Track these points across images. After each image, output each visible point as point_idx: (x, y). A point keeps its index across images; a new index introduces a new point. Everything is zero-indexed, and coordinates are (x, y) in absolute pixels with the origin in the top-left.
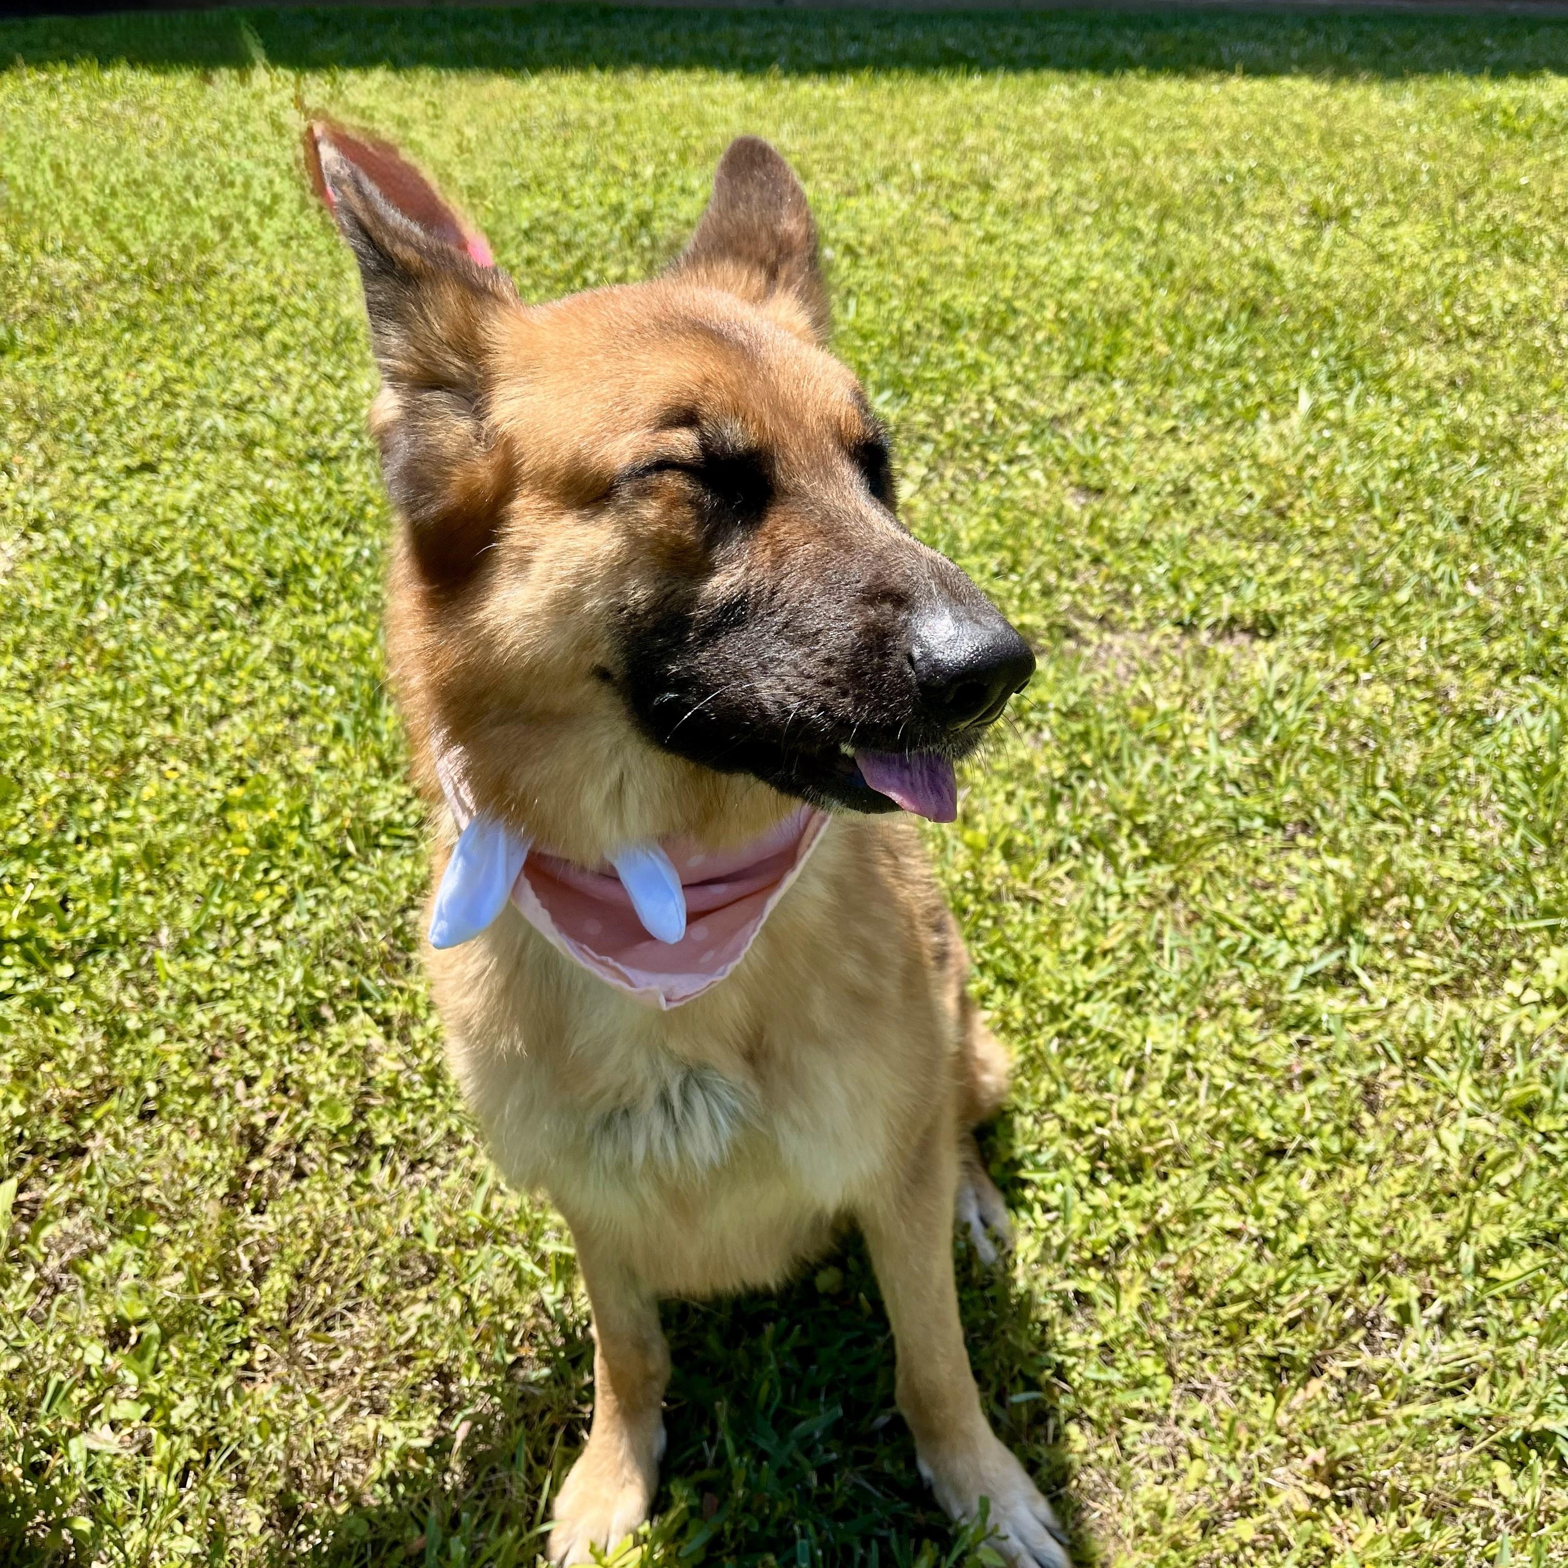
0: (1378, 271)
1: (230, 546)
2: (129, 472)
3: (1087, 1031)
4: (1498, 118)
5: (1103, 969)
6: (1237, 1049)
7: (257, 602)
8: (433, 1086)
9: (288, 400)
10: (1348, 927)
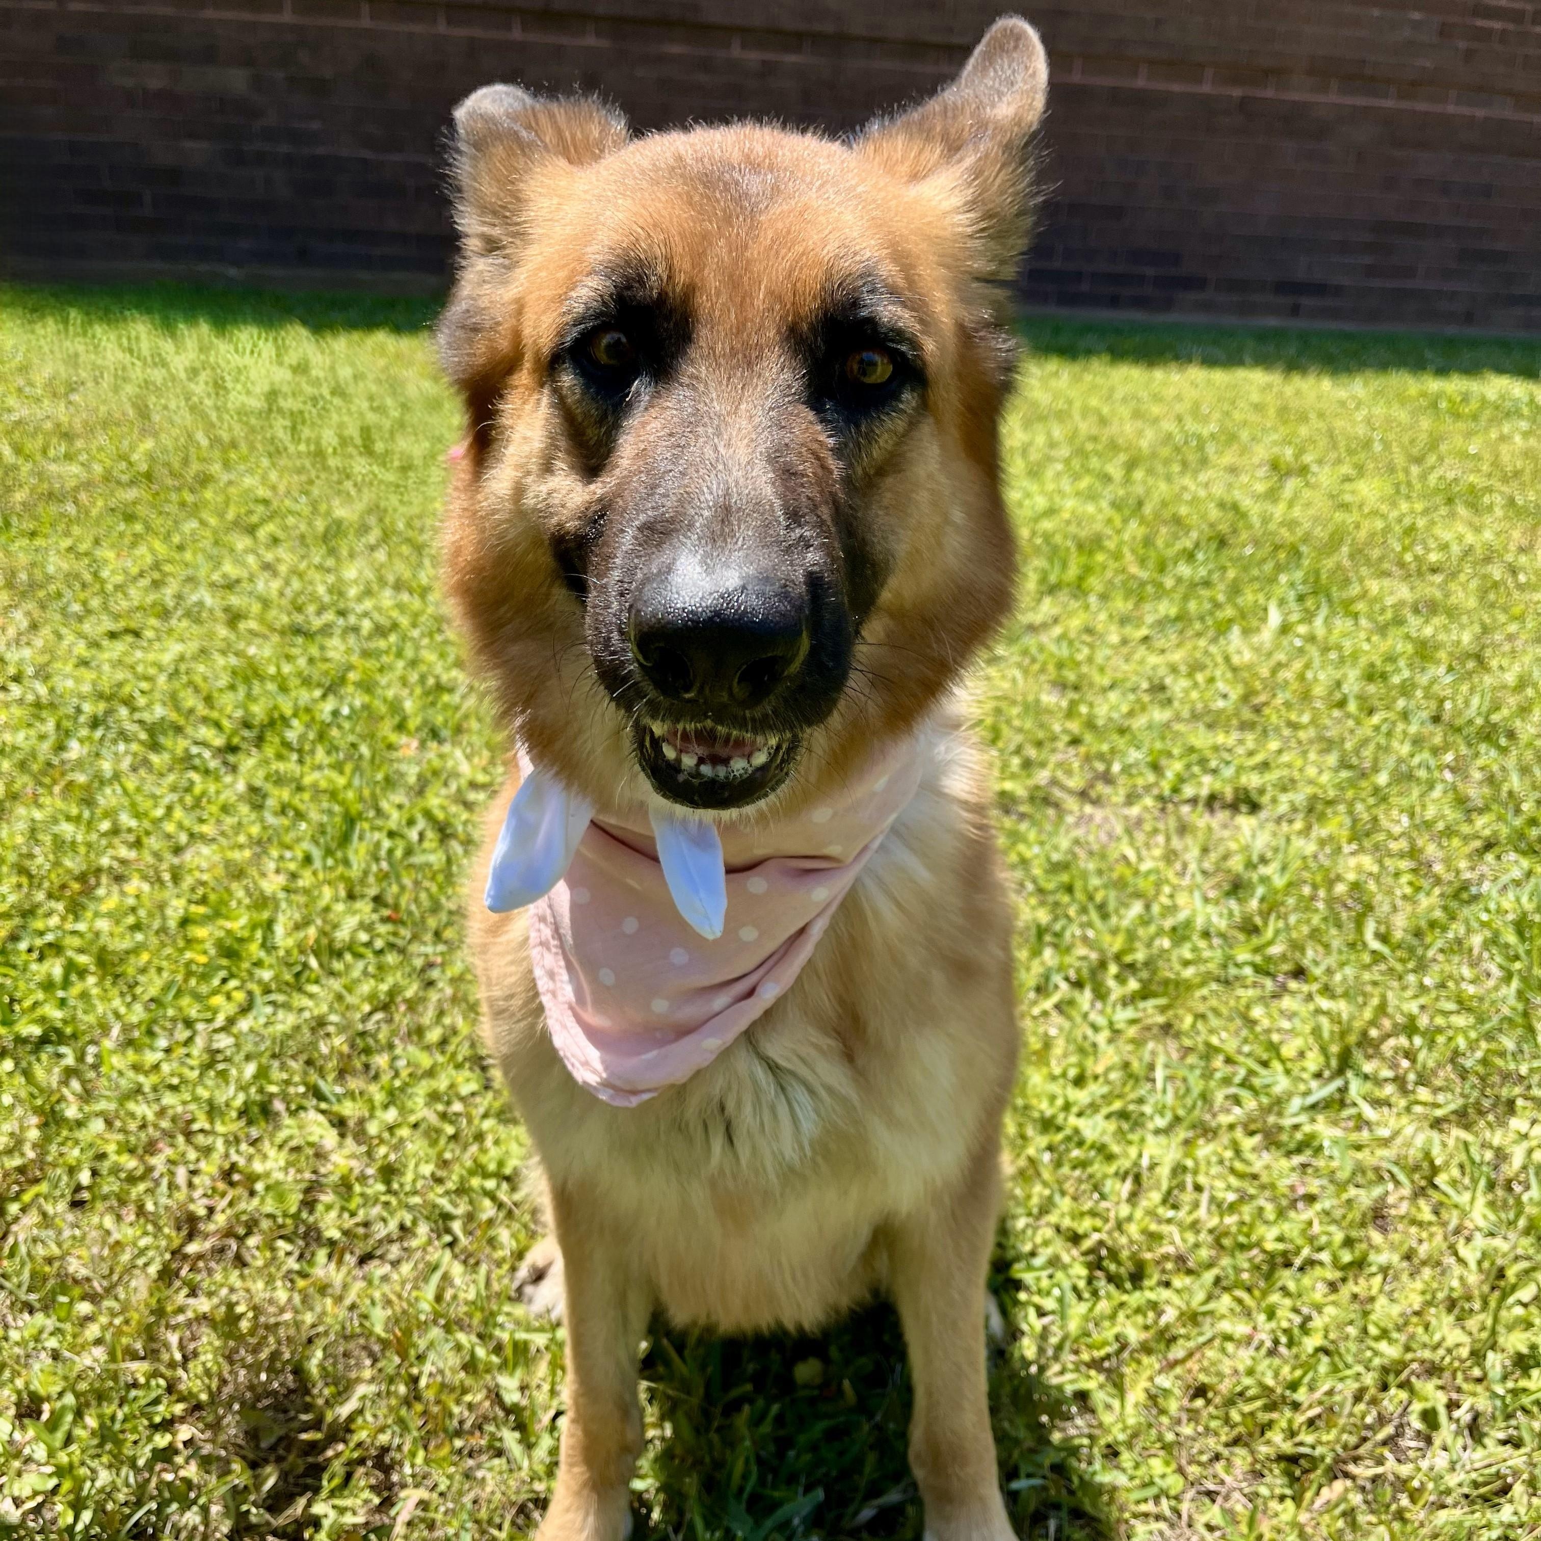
0: (1339, 516)
1: (208, 700)
2: (113, 635)
3: (1080, 1144)
4: (1443, 405)
5: (1095, 1089)
6: (1238, 1166)
7: (232, 749)
8: (388, 1182)
9: (276, 585)
10: (1345, 1063)
